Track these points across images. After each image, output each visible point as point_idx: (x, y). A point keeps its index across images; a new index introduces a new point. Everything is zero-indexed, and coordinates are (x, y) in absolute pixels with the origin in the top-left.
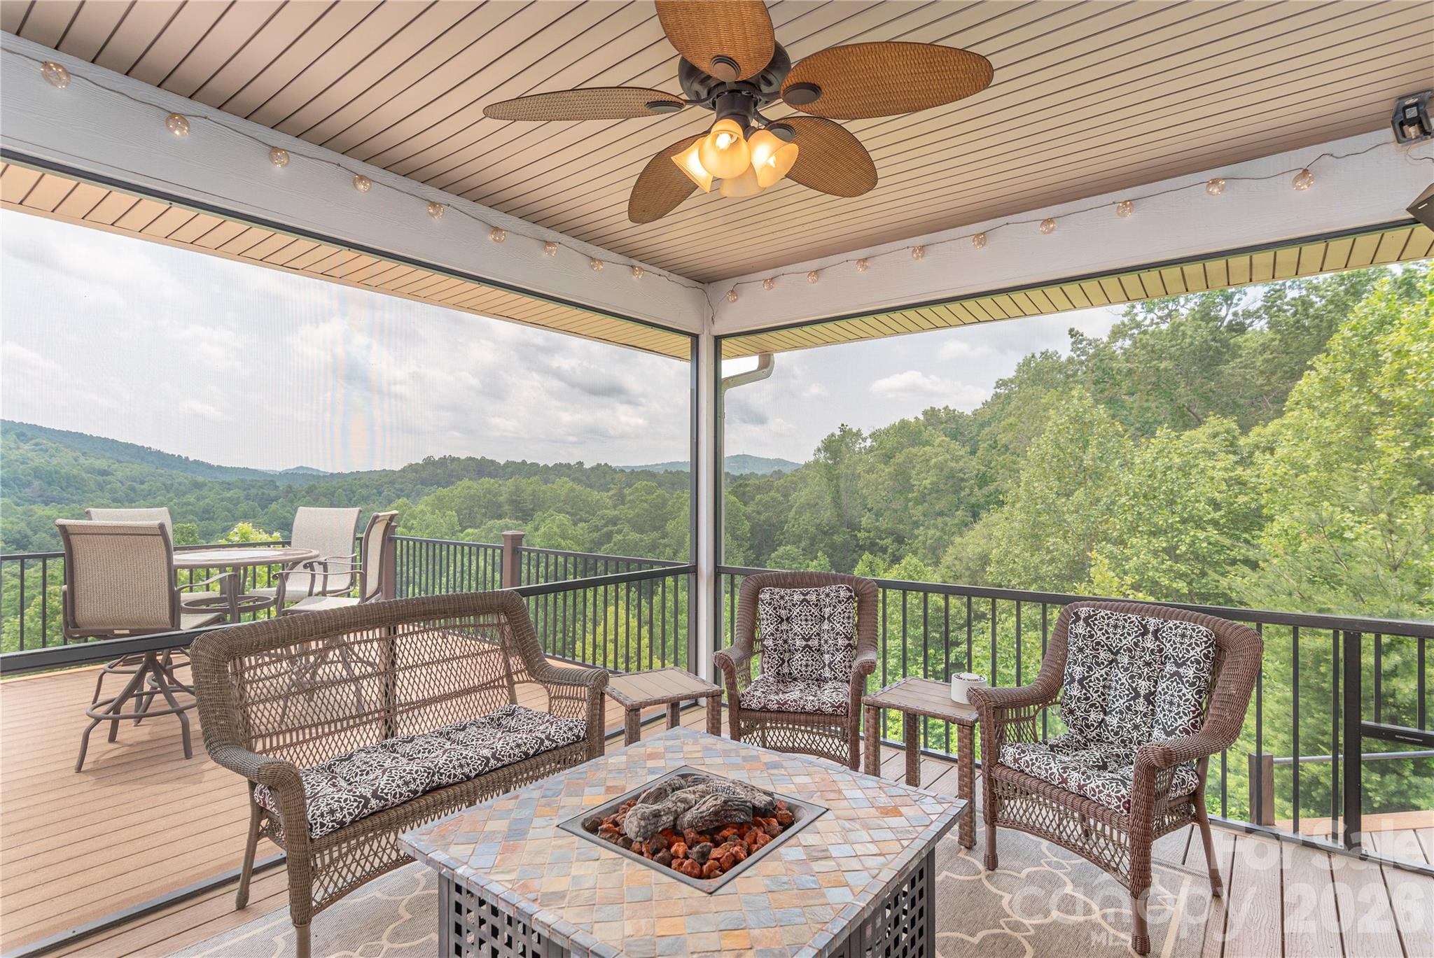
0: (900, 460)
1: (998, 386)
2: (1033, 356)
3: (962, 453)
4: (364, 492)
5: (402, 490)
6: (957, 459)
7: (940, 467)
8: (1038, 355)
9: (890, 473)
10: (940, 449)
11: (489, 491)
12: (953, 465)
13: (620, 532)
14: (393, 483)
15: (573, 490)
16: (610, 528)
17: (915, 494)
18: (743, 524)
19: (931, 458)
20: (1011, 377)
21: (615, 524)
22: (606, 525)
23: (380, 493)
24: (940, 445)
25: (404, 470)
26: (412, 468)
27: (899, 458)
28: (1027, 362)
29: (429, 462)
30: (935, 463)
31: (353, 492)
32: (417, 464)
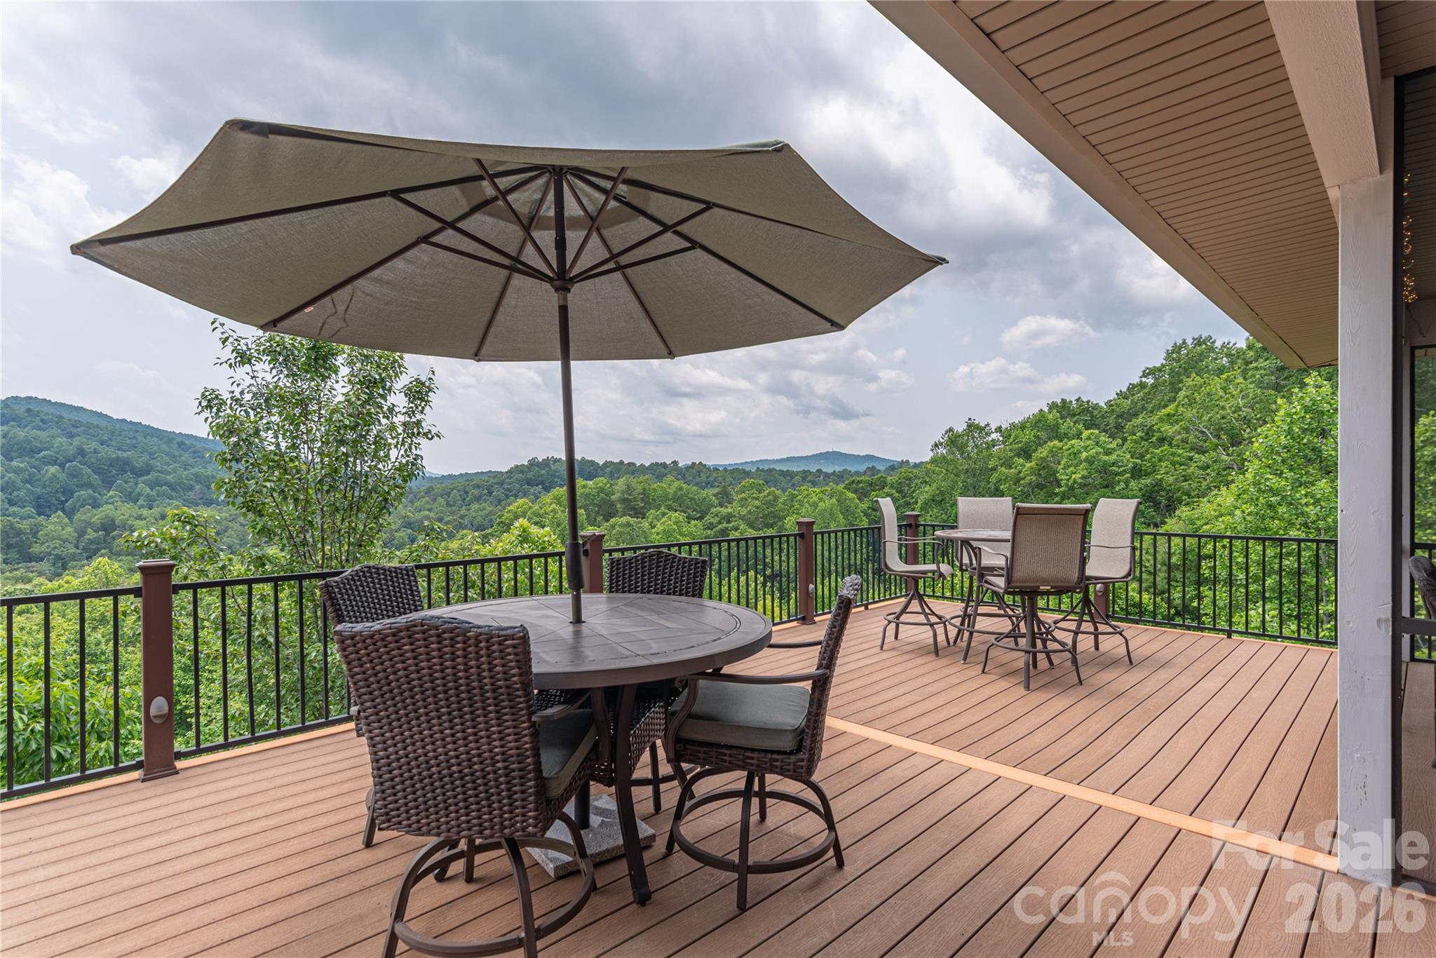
0: (1044, 454)
1: (1145, 375)
2: (1184, 342)
3: (1113, 445)
4: (476, 492)
5: (509, 490)
6: (1108, 452)
7: (1090, 461)
8: (1189, 342)
9: (1031, 468)
10: (1089, 442)
11: (602, 490)
12: (1106, 458)
13: (736, 529)
14: (502, 483)
15: (681, 489)
16: (725, 525)
17: (1062, 489)
18: (861, 521)
19: (1079, 452)
20: (1158, 365)
21: (729, 522)
22: (720, 523)
23: (490, 493)
24: (1089, 438)
25: (510, 471)
26: (518, 469)
27: (1042, 452)
28: (1177, 349)
29: (533, 463)
30: (1087, 457)
31: (466, 493)
32: (523, 465)
